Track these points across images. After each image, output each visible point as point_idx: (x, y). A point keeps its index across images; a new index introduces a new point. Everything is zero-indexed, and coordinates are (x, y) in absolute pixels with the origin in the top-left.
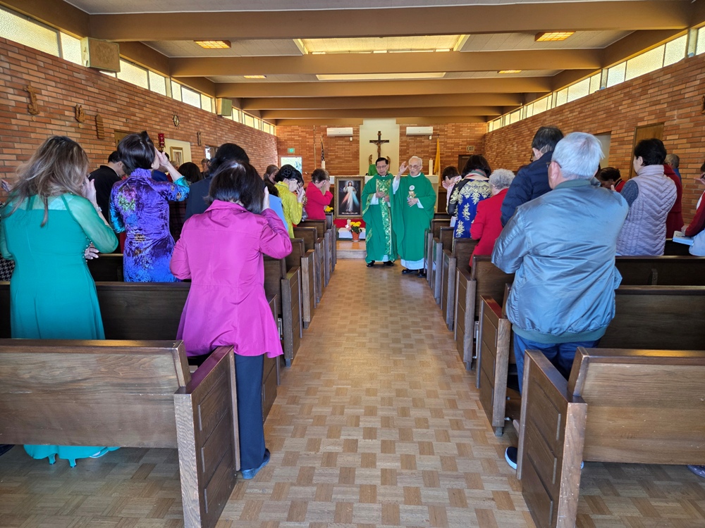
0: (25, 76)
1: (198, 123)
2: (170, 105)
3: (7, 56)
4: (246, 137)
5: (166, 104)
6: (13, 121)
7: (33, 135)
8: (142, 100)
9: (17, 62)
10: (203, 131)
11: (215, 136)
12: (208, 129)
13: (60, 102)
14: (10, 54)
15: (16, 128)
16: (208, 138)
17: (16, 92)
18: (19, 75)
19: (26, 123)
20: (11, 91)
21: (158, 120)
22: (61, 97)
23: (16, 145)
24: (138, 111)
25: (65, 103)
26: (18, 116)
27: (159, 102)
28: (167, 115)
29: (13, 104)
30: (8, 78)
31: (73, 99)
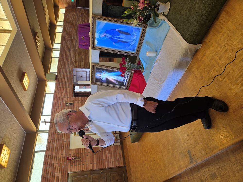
1: (61, 104)
2: (52, 136)
4: (67, 47)
5: (52, 140)
8: (50, 168)
10: (65, 98)
11: (68, 84)
12: (64, 92)
16: (69, 93)
21: (60, 151)
24: (56, 174)
27: (51, 148)
28: (57, 140)
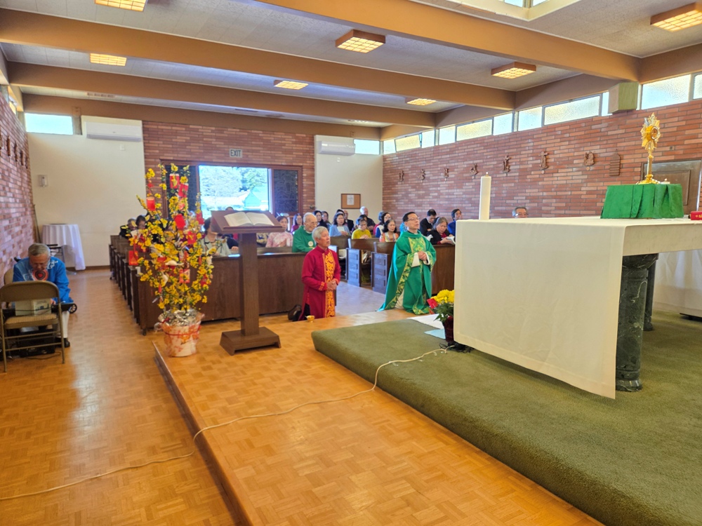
0: (543, 146)
3: (533, 138)
6: (528, 177)
7: (540, 183)
9: (539, 139)
13: (572, 154)
14: (535, 136)
15: (529, 180)
17: (534, 158)
18: (539, 147)
19: (538, 176)
20: (531, 158)
22: (573, 150)
23: (527, 191)
25: (576, 154)
26: (532, 173)
29: (531, 166)
30: (531, 151)
31: (585, 149)
